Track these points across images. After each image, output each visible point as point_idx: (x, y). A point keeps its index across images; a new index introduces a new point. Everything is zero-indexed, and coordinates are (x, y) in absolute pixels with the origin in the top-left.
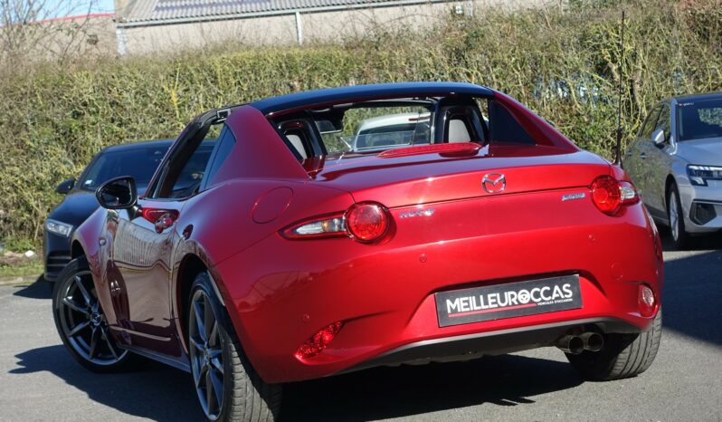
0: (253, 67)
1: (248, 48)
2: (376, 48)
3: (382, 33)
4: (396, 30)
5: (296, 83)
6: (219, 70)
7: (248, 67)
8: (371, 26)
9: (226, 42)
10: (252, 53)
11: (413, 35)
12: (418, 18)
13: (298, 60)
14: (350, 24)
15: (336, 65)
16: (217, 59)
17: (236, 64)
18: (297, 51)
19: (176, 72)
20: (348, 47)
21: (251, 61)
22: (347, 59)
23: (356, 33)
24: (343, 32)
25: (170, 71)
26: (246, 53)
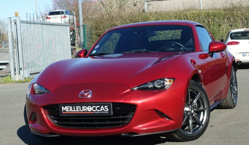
0: (198, 16)
1: (197, 10)
2: (233, 11)
3: (234, 7)
4: (238, 6)
5: (210, 20)
6: (188, 16)
7: (197, 15)
8: (231, 4)
9: (190, 8)
10: (198, 11)
11: (243, 7)
12: (244, 3)
13: (211, 13)
14: (225, 4)
15: (221, 15)
16: (188, 13)
17: (193, 14)
18: (210, 11)
19: (177, 16)
20: (225, 10)
21: (198, 14)
22: (224, 14)
23: (227, 7)
24: (223, 6)
25: (175, 16)
26: (196, 11)
